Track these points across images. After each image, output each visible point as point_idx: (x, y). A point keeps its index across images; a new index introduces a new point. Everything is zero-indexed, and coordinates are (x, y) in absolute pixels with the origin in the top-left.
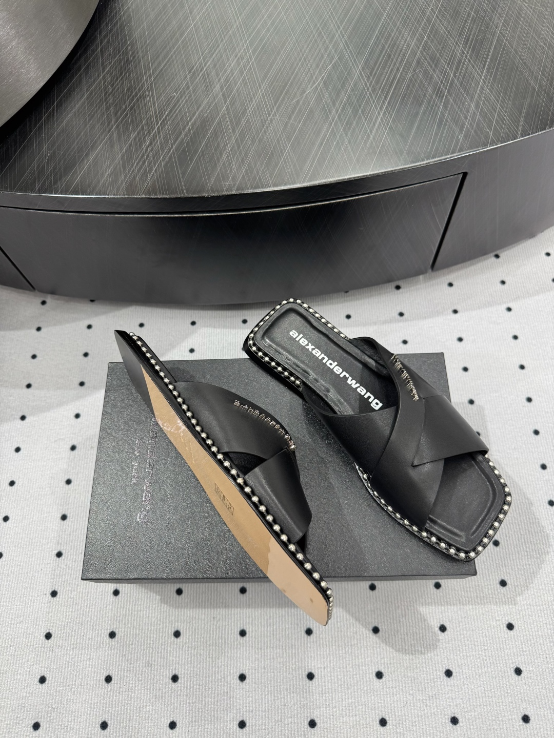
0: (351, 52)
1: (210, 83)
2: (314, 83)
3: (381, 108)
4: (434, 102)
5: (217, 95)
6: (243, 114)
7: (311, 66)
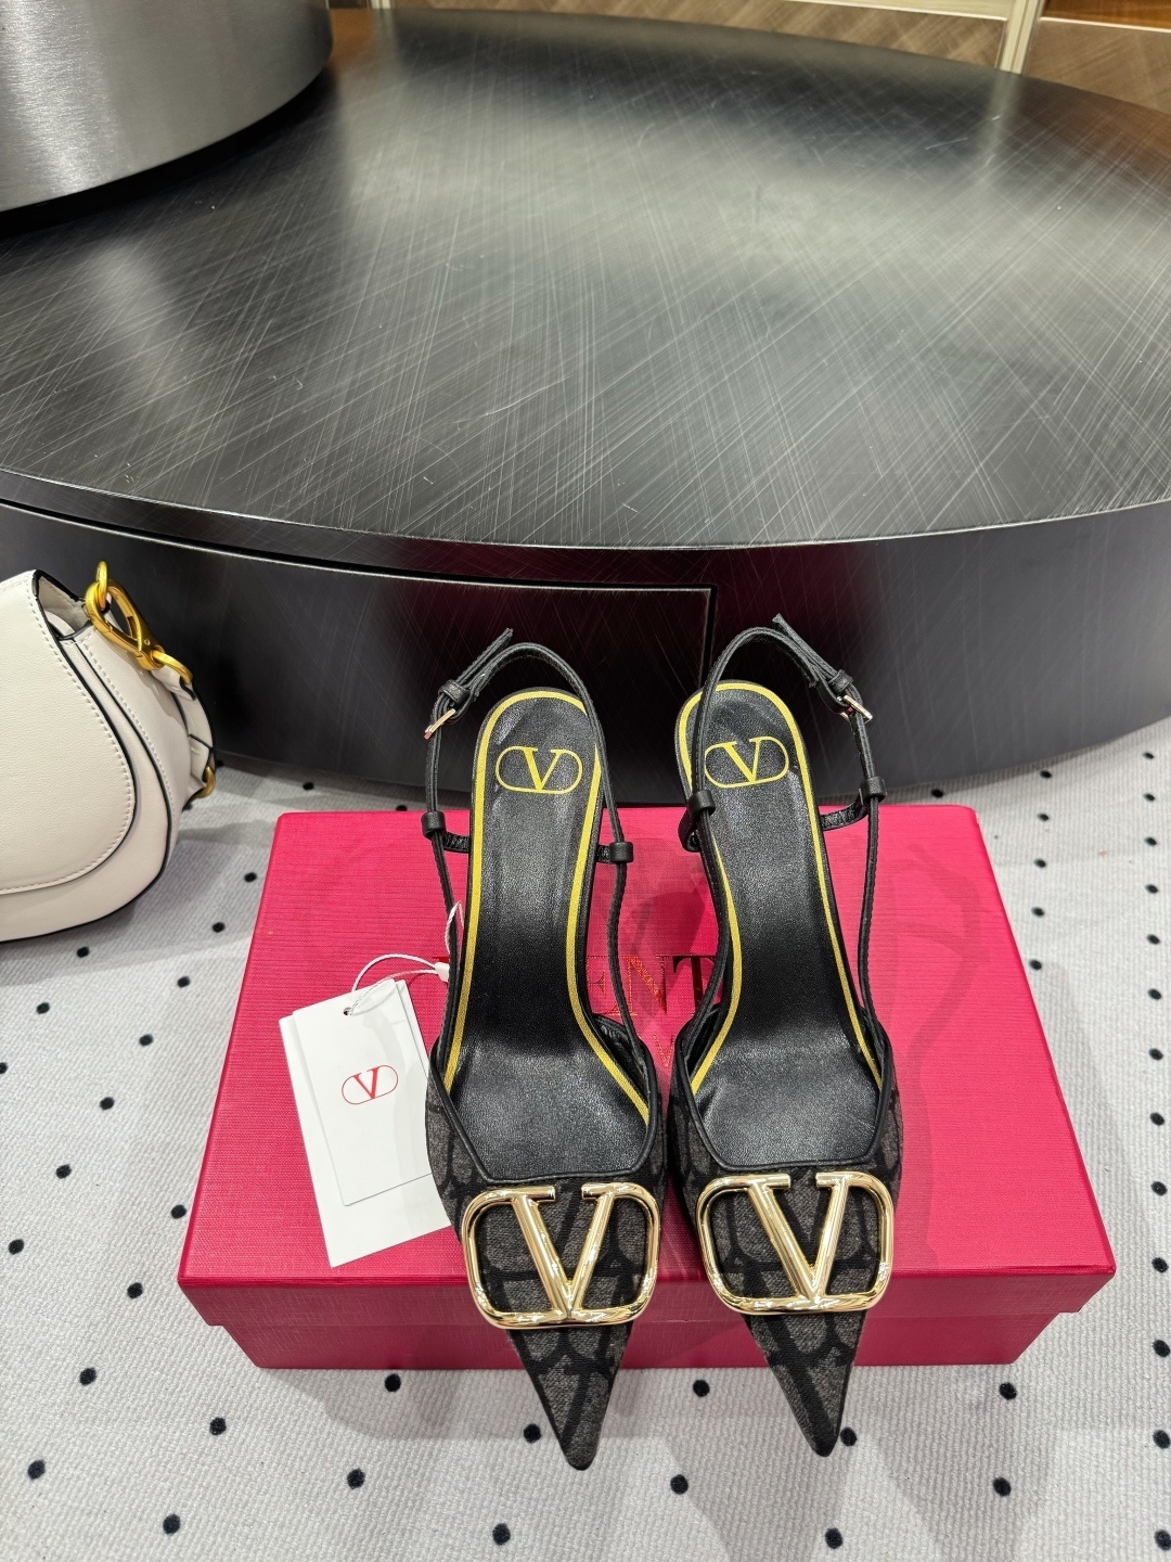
0: (591, 377)
1: (339, 374)
2: (507, 403)
3: (595, 458)
4: (691, 464)
5: (339, 391)
6: (365, 422)
7: (515, 382)
